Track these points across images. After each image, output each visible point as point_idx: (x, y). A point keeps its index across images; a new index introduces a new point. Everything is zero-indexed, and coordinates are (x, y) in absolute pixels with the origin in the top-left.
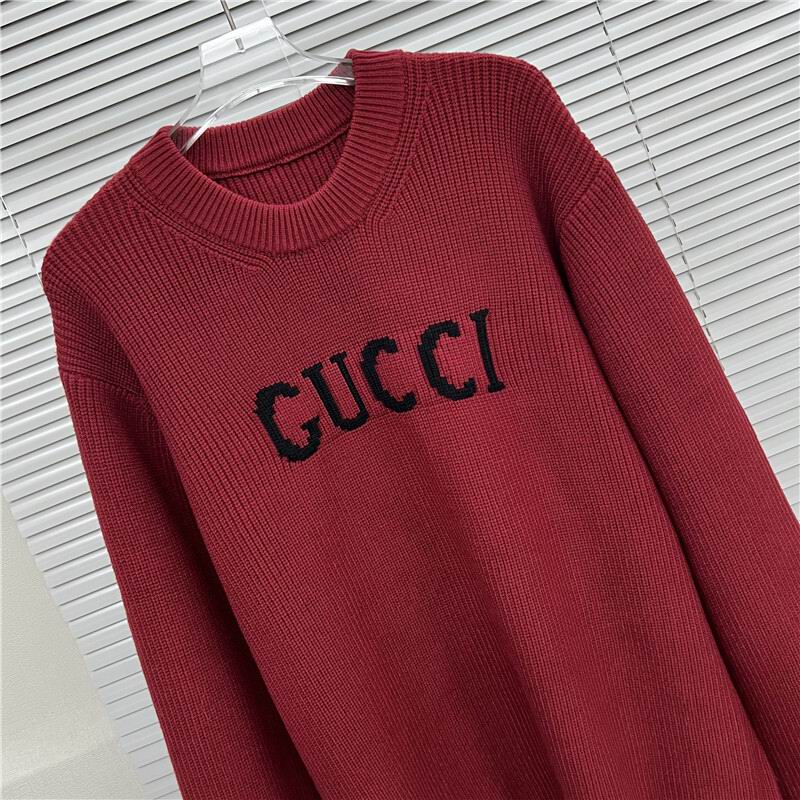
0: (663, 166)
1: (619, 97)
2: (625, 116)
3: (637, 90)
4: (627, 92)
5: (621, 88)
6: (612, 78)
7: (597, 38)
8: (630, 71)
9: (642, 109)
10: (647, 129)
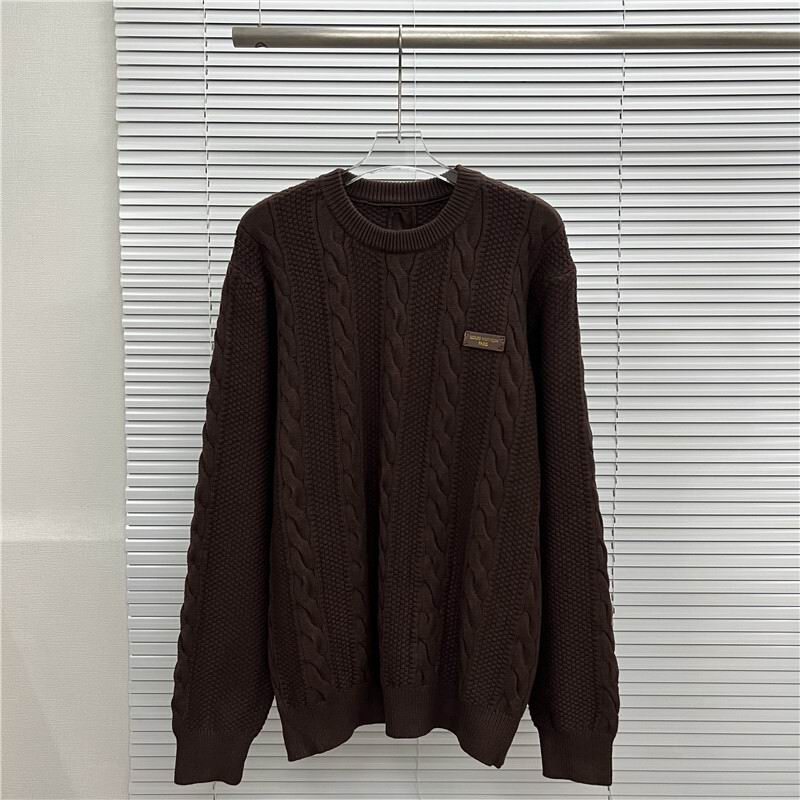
0: (625, 310)
1: (613, 257)
2: (611, 270)
3: (626, 256)
4: (619, 256)
5: (616, 252)
6: (613, 243)
7: (613, 215)
8: (626, 243)
9: (624, 270)
10: (623, 283)
